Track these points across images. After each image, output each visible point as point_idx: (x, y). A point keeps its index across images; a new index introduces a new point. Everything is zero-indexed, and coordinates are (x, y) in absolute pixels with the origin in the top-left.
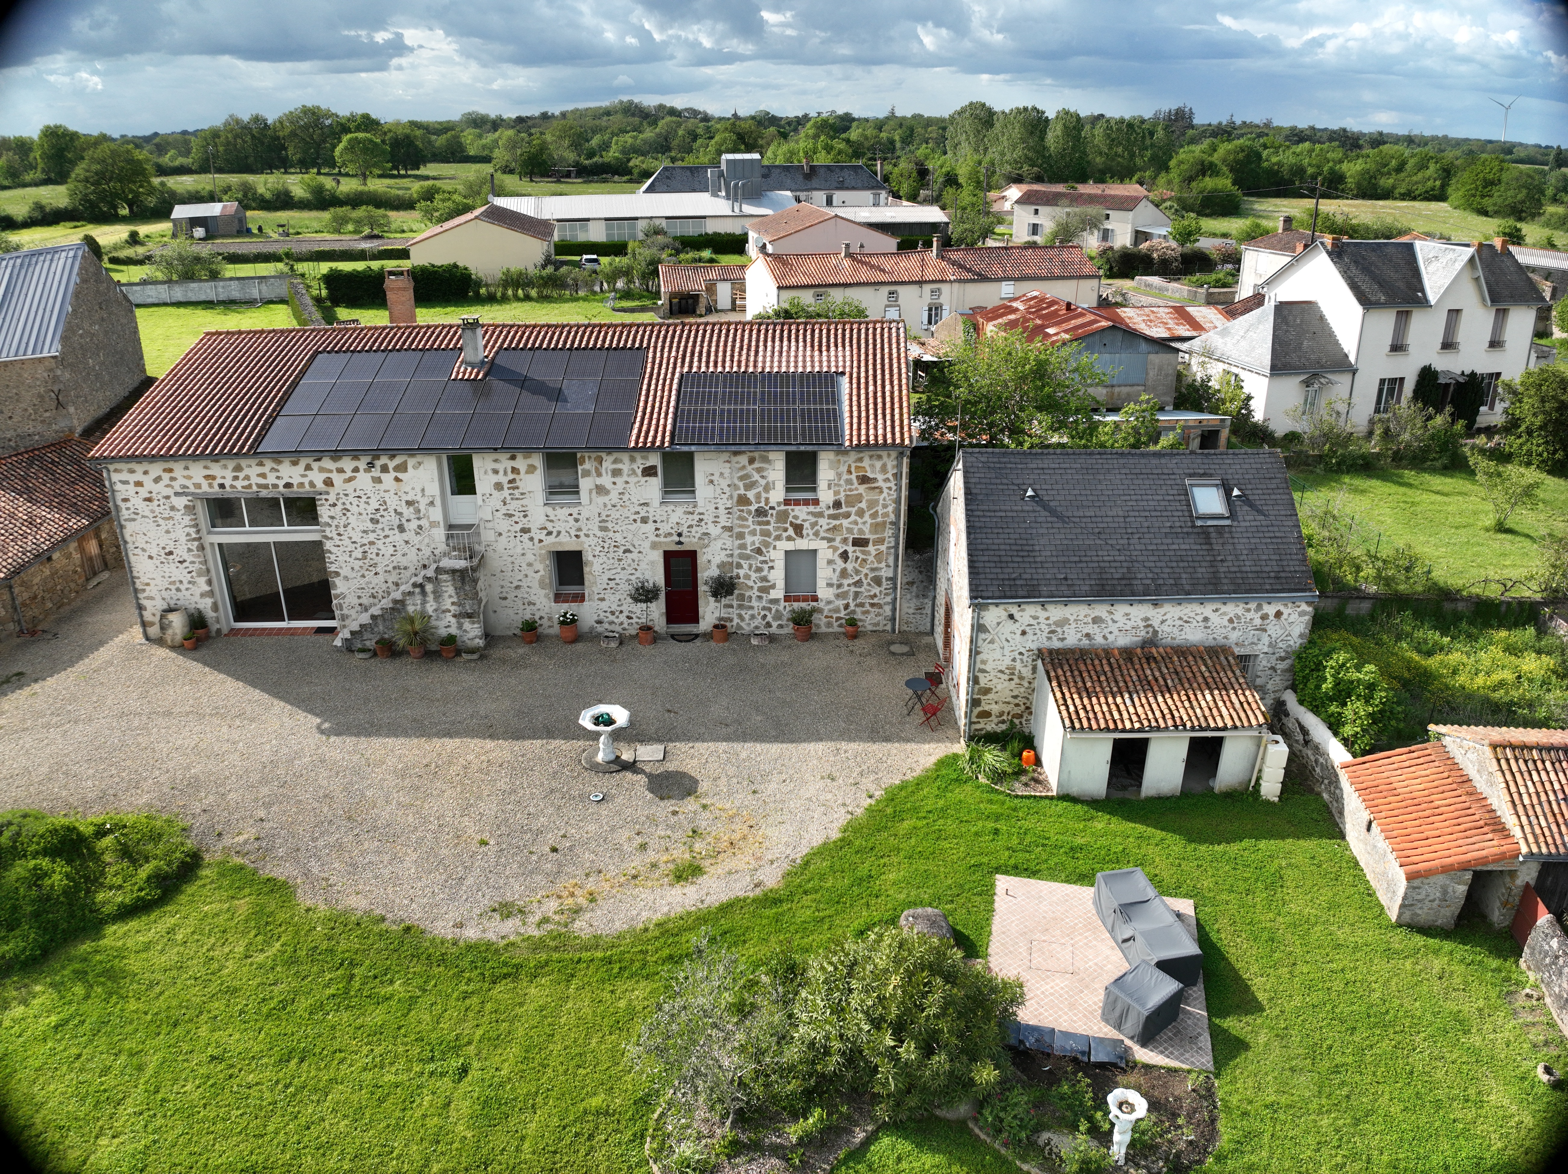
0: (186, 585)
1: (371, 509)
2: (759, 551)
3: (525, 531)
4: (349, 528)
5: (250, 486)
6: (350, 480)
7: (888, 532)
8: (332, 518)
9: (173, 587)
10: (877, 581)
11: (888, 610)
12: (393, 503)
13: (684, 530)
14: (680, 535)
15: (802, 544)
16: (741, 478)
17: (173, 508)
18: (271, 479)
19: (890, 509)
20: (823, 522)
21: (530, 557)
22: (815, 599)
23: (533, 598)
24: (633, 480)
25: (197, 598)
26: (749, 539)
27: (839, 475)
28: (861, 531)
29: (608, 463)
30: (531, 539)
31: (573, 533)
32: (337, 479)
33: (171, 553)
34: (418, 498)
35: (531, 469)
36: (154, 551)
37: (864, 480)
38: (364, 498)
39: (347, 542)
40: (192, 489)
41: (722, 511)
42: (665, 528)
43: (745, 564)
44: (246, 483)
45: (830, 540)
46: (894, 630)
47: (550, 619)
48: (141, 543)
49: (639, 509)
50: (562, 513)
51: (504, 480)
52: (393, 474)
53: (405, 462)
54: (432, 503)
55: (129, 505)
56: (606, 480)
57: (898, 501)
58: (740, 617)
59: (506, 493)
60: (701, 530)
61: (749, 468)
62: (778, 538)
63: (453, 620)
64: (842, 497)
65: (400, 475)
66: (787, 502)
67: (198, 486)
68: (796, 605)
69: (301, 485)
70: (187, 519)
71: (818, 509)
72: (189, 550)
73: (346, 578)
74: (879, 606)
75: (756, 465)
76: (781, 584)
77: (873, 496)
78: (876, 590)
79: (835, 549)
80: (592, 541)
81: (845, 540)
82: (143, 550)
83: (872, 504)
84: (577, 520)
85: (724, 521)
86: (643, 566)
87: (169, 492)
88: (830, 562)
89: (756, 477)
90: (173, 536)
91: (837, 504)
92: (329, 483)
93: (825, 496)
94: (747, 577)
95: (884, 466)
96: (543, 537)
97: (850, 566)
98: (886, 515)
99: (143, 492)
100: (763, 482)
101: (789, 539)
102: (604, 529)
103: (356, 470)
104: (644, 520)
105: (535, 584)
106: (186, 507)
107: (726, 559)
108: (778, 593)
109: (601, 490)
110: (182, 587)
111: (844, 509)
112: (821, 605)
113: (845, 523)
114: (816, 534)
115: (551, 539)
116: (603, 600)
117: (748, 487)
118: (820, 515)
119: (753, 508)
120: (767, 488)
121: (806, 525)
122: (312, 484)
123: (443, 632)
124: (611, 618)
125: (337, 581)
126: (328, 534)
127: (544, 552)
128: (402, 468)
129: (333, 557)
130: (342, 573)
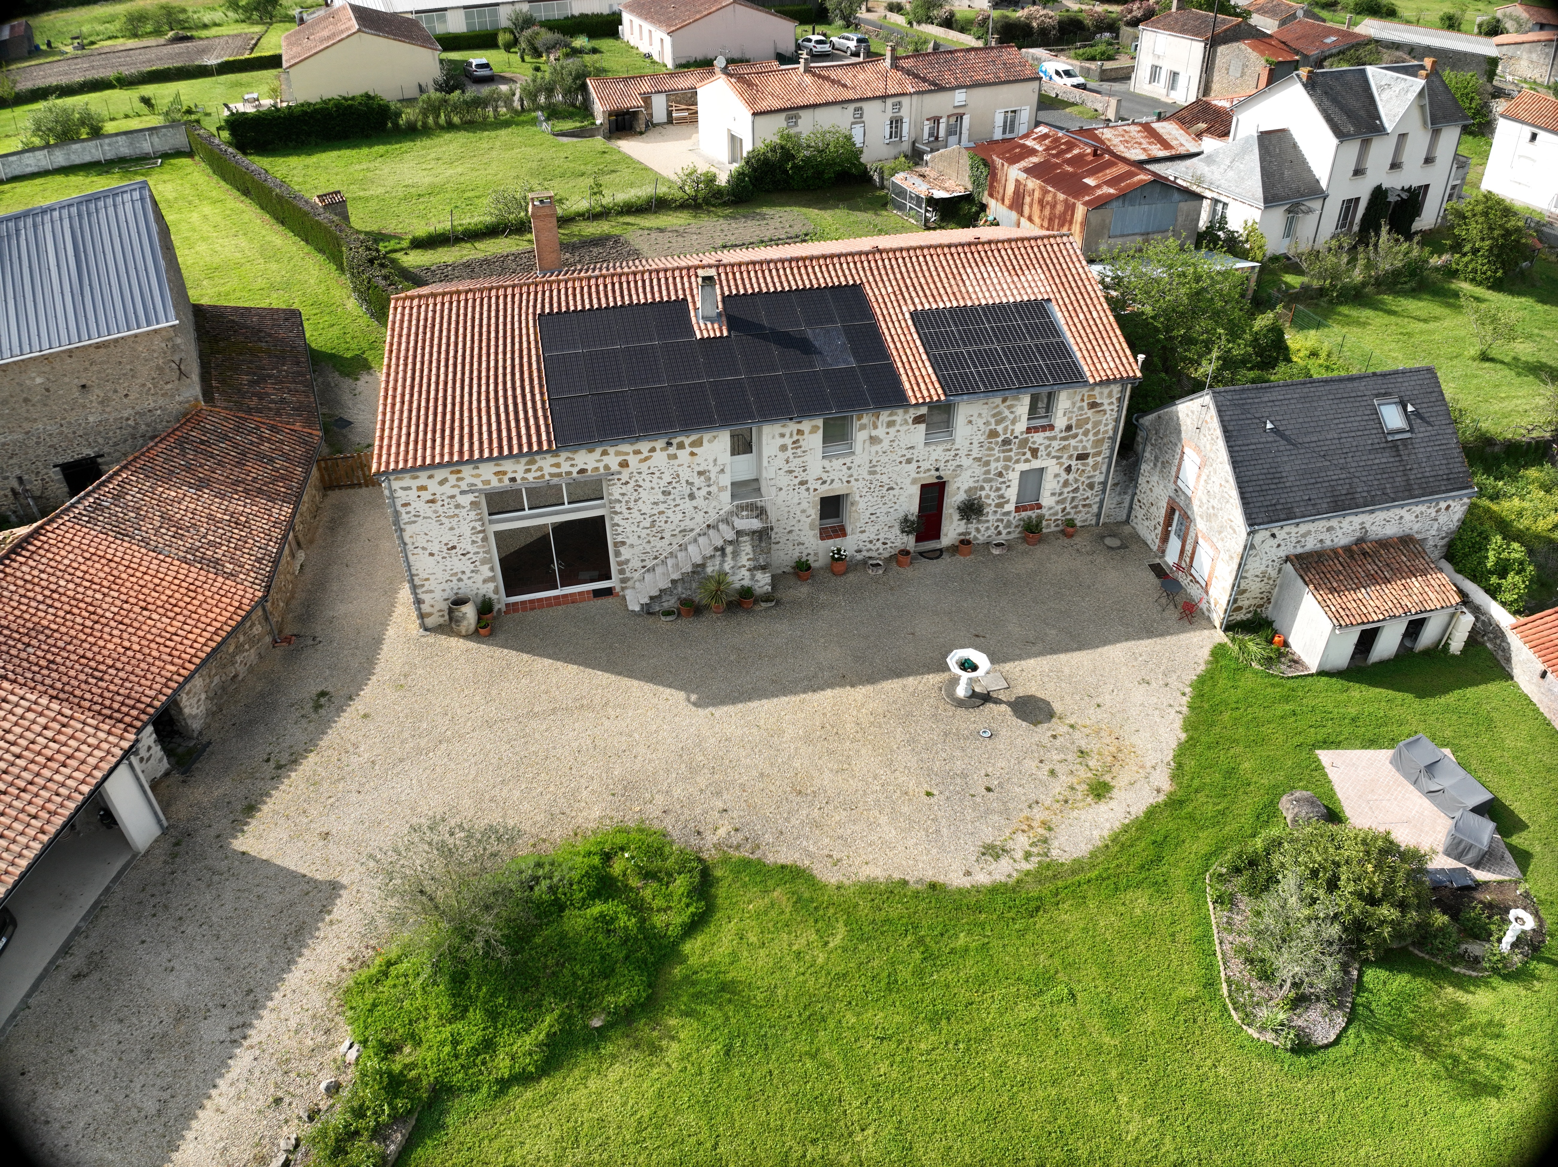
0: (468, 574)
1: (663, 483)
2: (1000, 474)
3: (802, 483)
4: (640, 502)
5: (543, 476)
6: (646, 459)
7: (1106, 445)
8: (623, 495)
9: (454, 579)
10: (1091, 486)
11: (1095, 509)
12: (685, 474)
13: (941, 465)
14: (937, 470)
15: (1036, 464)
16: (994, 416)
17: (457, 506)
18: (565, 467)
19: (1110, 427)
20: (1056, 444)
21: (805, 505)
22: (1040, 507)
23: (803, 539)
24: (905, 428)
25: (479, 584)
26: (993, 465)
27: (1074, 404)
28: (1084, 448)
29: (885, 416)
30: (808, 490)
31: (845, 479)
32: (633, 460)
33: (454, 547)
34: (710, 468)
35: (814, 429)
36: (435, 548)
37: (1093, 405)
38: (657, 474)
39: (636, 514)
40: (480, 486)
41: (976, 445)
42: (925, 465)
43: (987, 486)
44: (539, 474)
45: (1058, 458)
46: (1098, 524)
47: (816, 554)
48: (421, 541)
49: (905, 452)
50: (837, 463)
51: (788, 441)
52: (688, 450)
53: (701, 438)
54: (722, 471)
55: (409, 509)
56: (880, 432)
57: (1117, 420)
58: (978, 530)
59: (789, 452)
60: (955, 463)
61: (1002, 406)
62: (1017, 461)
63: (747, 574)
64: (1073, 422)
65: (695, 450)
66: (1029, 430)
67: (488, 482)
68: (1024, 514)
69: (597, 469)
70: (473, 515)
71: (1053, 434)
72: (474, 542)
73: (632, 546)
74: (1089, 506)
75: (1008, 403)
76: (1013, 499)
77: (1098, 417)
78: (1089, 493)
79: (1061, 464)
80: (861, 484)
81: (1071, 457)
82: (424, 549)
83: (1097, 424)
84: (849, 468)
85: (975, 454)
86: (902, 499)
87: (456, 491)
88: (1057, 476)
89: (1006, 413)
90: (457, 532)
91: (1069, 428)
92: (624, 464)
93: (1060, 421)
94: (988, 497)
95: (1111, 393)
96: (818, 486)
97: (1071, 477)
98: (1106, 432)
99: (426, 495)
100: (1011, 417)
101: (1027, 461)
102: (872, 473)
103: (653, 450)
104: (909, 461)
105: (807, 527)
106: (472, 503)
107: (972, 485)
108: (1010, 507)
109: (874, 440)
110: (464, 577)
111: (1074, 431)
112: (1044, 511)
113: (1073, 442)
114: (1048, 455)
115: (826, 487)
116: (863, 532)
117: (998, 423)
118: (1054, 438)
119: (1000, 439)
120: (1014, 422)
121: (1042, 448)
122: (607, 467)
123: (737, 585)
124: (869, 546)
125: (622, 549)
126: (618, 509)
127: (818, 499)
128: (698, 443)
129: (620, 529)
130: (628, 542)
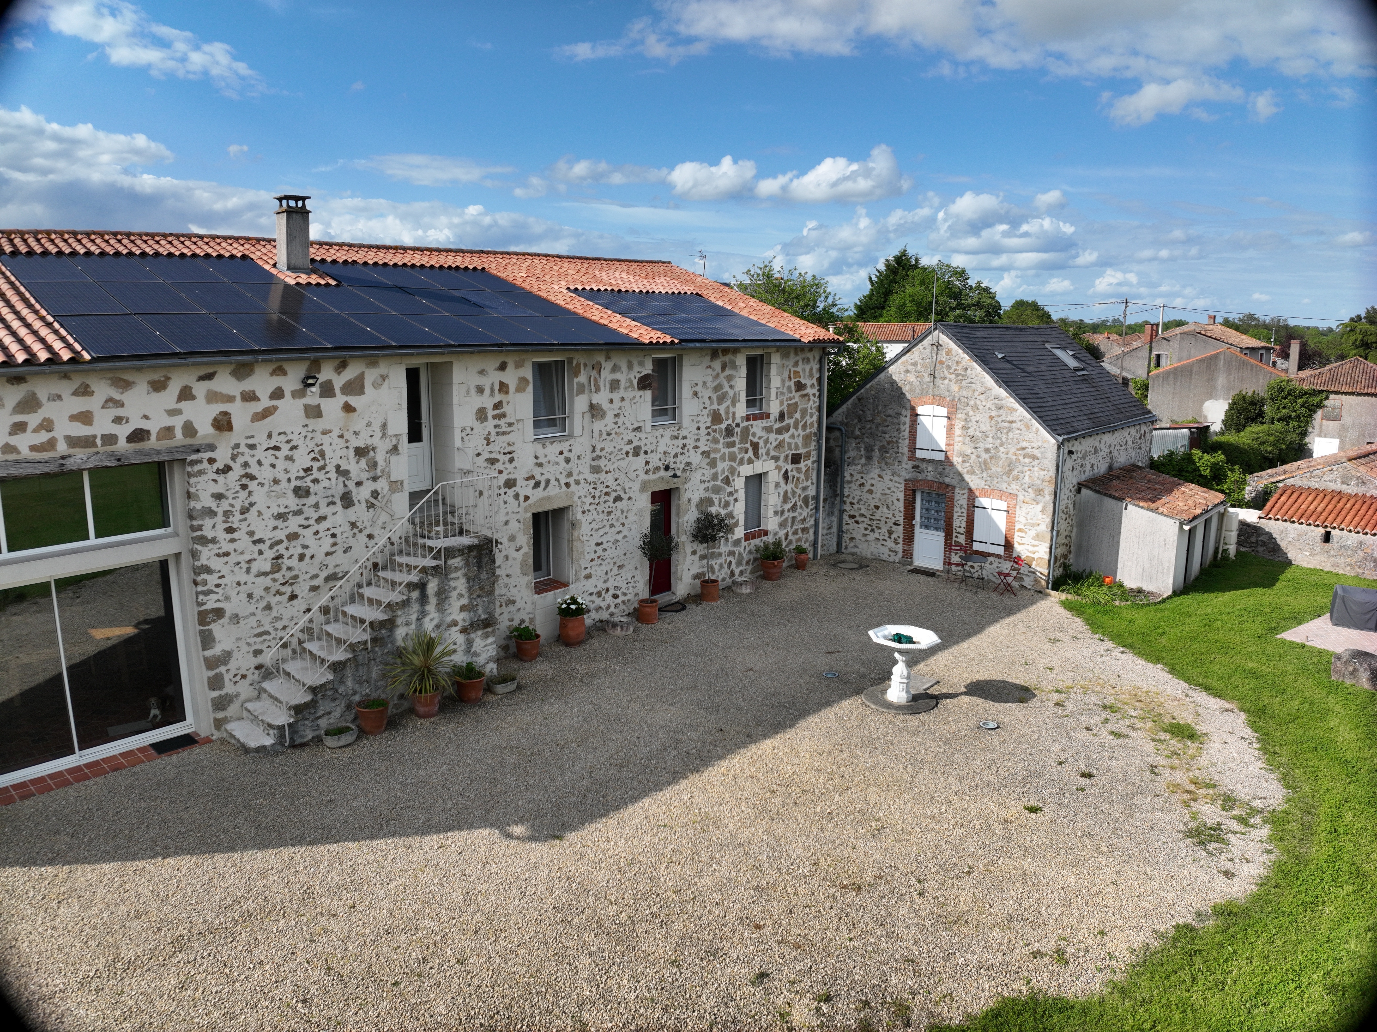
1: (296, 469)
2: (727, 481)
3: (510, 484)
4: (251, 513)
5: (51, 443)
6: (267, 413)
7: (814, 444)
8: (219, 497)
10: (806, 502)
11: (812, 534)
12: (335, 452)
13: (670, 460)
14: (667, 468)
15: (758, 467)
16: (716, 389)
18: (102, 425)
19: (816, 418)
20: (772, 438)
21: (514, 527)
22: (766, 532)
24: (630, 394)
26: (720, 466)
27: (783, 382)
28: (797, 446)
29: (606, 372)
30: (517, 496)
31: (563, 481)
32: (240, 414)
34: (376, 441)
35: (522, 385)
37: (799, 386)
38: (285, 451)
39: (244, 542)
41: (703, 431)
42: (653, 461)
43: (716, 499)
44: (43, 437)
45: (776, 459)
46: (816, 556)
47: (532, 621)
49: (631, 436)
50: (552, 451)
51: (487, 402)
52: (341, 399)
53: (361, 377)
54: (396, 449)
56: (602, 398)
57: (820, 411)
58: (712, 569)
59: (490, 424)
60: (684, 459)
61: (722, 376)
62: (741, 462)
64: (785, 407)
65: (353, 401)
66: (748, 417)
68: (753, 544)
69: (168, 431)
71: (769, 424)
73: (236, 619)
74: (807, 530)
75: (728, 372)
76: (742, 519)
77: (804, 404)
78: (805, 512)
79: (780, 469)
80: (583, 489)
81: (786, 458)
83: (804, 413)
84: (568, 461)
85: (703, 446)
86: (632, 517)
88: (776, 485)
89: (727, 386)
91: (782, 416)
92: (222, 423)
93: (773, 406)
95: (811, 370)
96: (529, 491)
97: (789, 488)
98: (813, 424)
100: (731, 393)
101: (750, 462)
102: (595, 470)
103: (278, 394)
104: (636, 452)
105: (517, 570)
107: (702, 496)
108: (740, 531)
109: (595, 411)
111: (786, 421)
112: (769, 538)
113: (787, 437)
114: (767, 453)
115: (539, 492)
116: (588, 577)
117: (720, 401)
118: (770, 430)
119: (723, 426)
120: (734, 402)
121: (761, 443)
122: (189, 429)
123: (452, 660)
124: (598, 602)
125: (216, 628)
126: (208, 533)
127: (529, 515)
128: (355, 387)
129: (212, 579)
130: (230, 608)
